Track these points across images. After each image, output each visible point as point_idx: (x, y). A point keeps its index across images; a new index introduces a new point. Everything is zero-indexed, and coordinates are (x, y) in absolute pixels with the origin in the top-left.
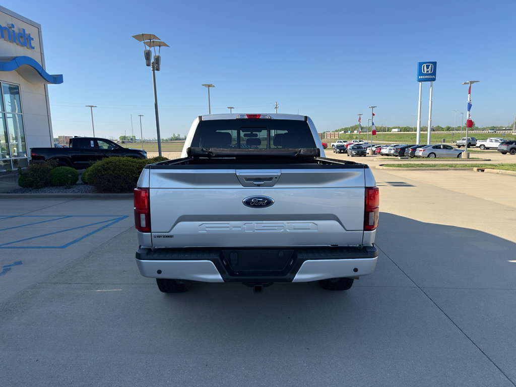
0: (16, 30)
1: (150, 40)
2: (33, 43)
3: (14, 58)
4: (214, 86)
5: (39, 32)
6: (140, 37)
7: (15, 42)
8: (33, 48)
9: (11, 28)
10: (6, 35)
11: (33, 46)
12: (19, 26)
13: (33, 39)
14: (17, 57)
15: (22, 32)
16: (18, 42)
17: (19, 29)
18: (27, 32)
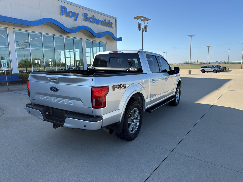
0: (107, 21)
1: (142, 18)
2: (113, 26)
3: (104, 33)
4: (194, 36)
5: (116, 21)
6: (137, 18)
7: (106, 26)
8: (113, 27)
9: (105, 21)
10: (103, 24)
11: (112, 27)
12: (108, 19)
13: (113, 24)
14: (104, 32)
15: (109, 22)
16: (107, 26)
17: (108, 21)
18: (111, 21)
